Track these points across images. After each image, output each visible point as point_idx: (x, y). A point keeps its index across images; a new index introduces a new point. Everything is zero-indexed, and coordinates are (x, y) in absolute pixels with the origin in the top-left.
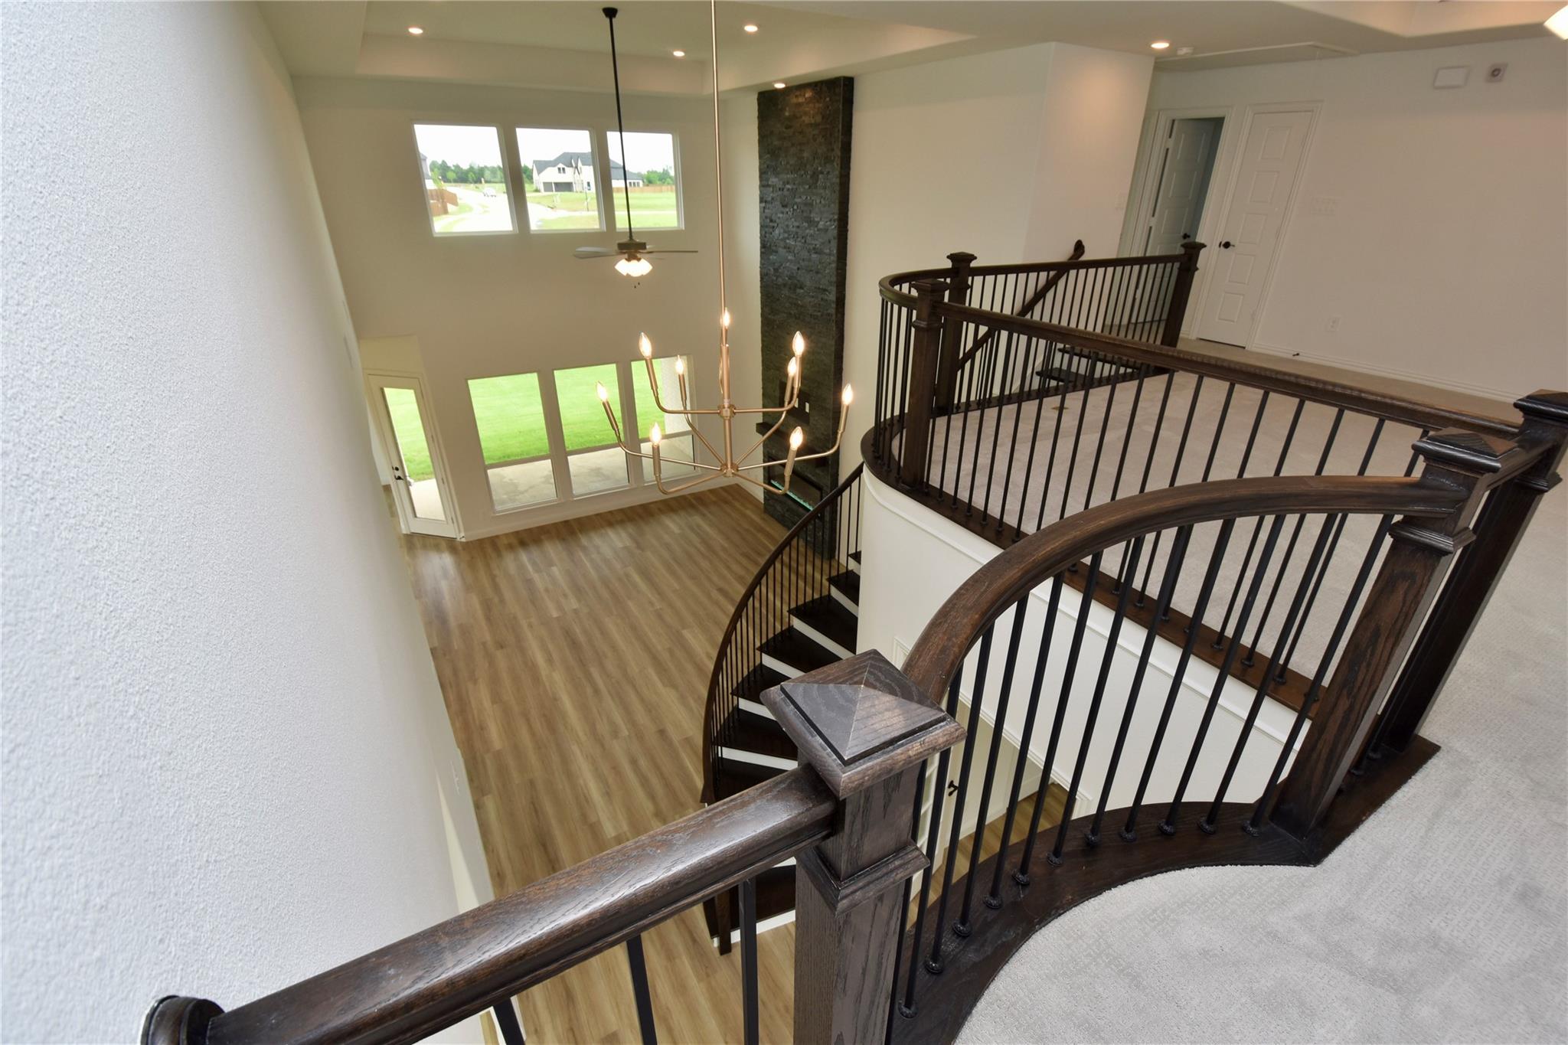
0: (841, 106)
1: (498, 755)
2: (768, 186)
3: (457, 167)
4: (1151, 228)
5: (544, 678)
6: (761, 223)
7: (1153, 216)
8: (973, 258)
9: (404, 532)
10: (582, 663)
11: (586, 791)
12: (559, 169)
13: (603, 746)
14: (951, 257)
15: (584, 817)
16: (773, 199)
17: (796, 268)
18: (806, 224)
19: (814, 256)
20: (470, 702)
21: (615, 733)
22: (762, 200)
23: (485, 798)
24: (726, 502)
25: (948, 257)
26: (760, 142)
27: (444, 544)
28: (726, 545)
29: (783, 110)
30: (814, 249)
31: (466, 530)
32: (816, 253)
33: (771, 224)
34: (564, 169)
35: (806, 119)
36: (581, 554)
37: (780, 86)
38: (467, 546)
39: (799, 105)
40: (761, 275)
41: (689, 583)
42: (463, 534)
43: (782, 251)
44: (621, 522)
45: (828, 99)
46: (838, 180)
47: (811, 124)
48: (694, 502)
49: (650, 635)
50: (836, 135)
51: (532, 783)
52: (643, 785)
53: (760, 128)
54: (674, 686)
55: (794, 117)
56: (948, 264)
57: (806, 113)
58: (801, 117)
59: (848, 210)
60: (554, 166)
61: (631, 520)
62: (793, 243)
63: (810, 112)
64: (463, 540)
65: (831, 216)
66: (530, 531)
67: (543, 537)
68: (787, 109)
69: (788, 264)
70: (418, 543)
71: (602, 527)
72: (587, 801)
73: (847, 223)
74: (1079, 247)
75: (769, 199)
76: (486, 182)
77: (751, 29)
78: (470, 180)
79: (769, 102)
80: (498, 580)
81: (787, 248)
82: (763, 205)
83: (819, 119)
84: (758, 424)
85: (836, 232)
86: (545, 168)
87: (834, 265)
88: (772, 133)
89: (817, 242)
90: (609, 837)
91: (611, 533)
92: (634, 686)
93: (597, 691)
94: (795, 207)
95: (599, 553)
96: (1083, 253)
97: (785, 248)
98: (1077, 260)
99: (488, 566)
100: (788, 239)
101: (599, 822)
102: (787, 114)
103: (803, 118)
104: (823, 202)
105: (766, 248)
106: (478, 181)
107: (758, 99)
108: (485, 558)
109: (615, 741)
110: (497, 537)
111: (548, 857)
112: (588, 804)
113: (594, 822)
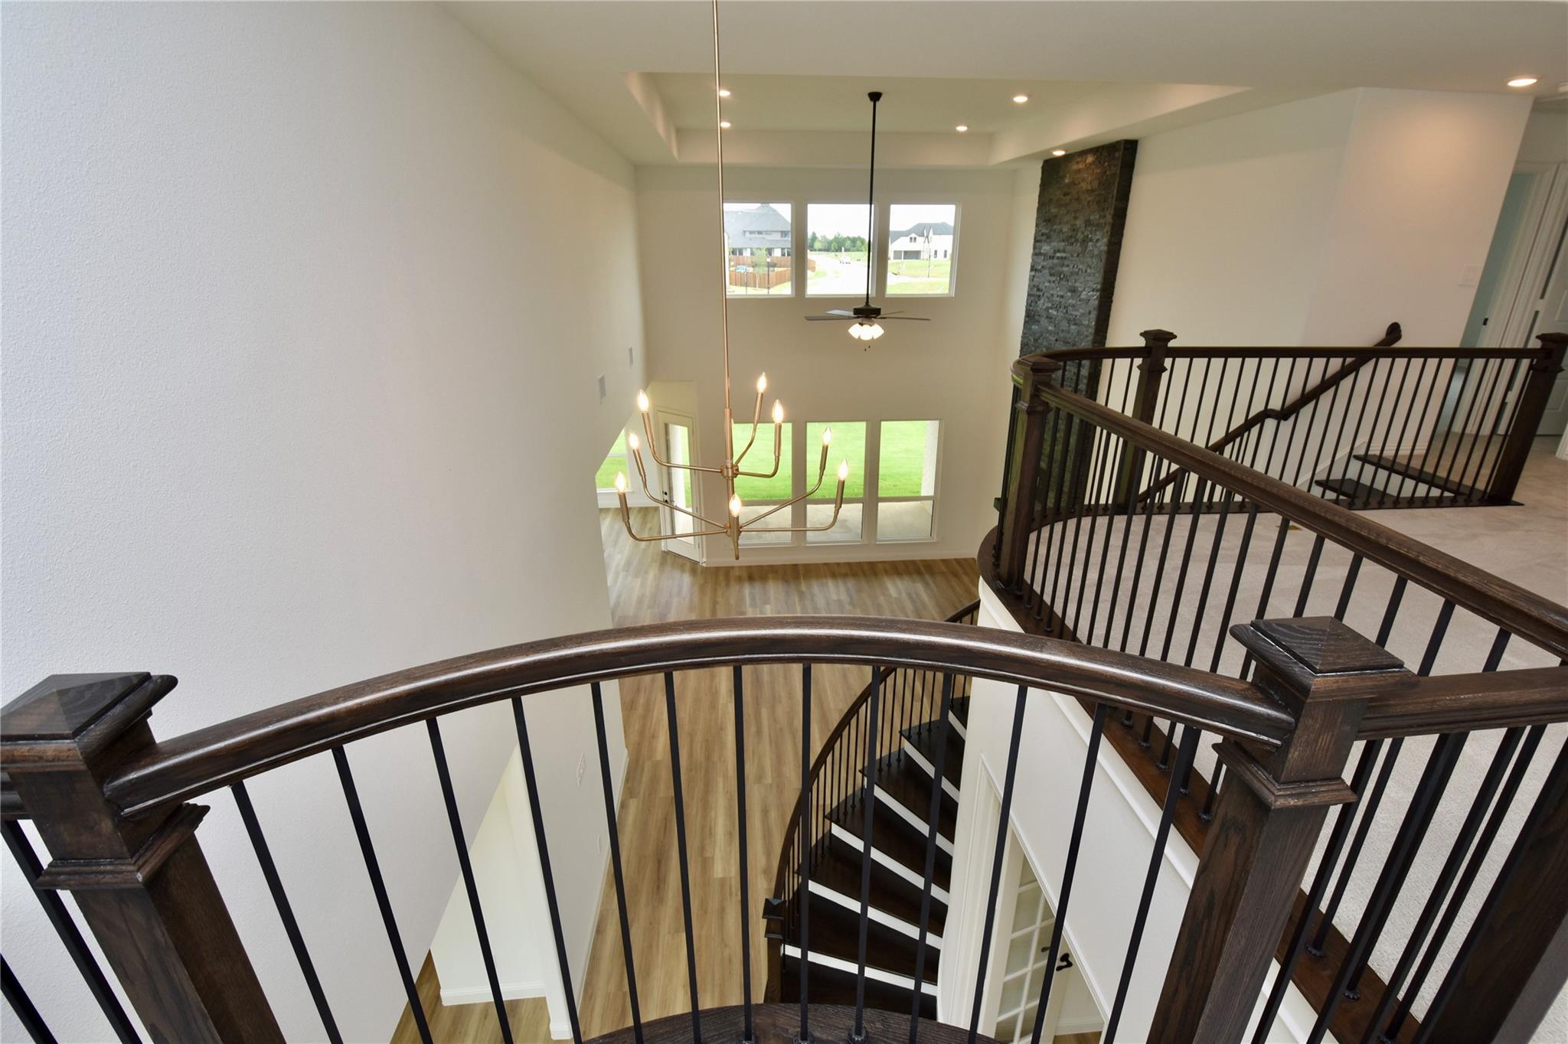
0: (1118, 172)
1: (656, 765)
2: (1041, 254)
3: (825, 237)
4: (1537, 313)
5: (720, 707)
6: (1028, 292)
7: (1542, 297)
8: (1172, 336)
9: (663, 549)
11: (713, 825)
12: (911, 238)
14: (1144, 334)
15: (703, 848)
16: (1043, 267)
17: (1054, 339)
18: (1069, 294)
19: (1073, 327)
20: (653, 709)
22: (1033, 269)
23: (631, 800)
24: (955, 575)
25: (1142, 334)
26: (1039, 209)
27: (688, 565)
29: (1064, 177)
30: (1074, 319)
31: (708, 557)
32: (1075, 324)
33: (1038, 293)
34: (915, 238)
35: (1084, 186)
36: (797, 599)
37: (1059, 153)
38: (706, 570)
39: (1079, 171)
40: (1021, 344)
42: (704, 560)
43: (1044, 321)
44: (845, 576)
45: (1106, 164)
46: (1105, 248)
47: (1088, 190)
48: (922, 569)
50: (1110, 200)
52: (764, 837)
53: (1040, 196)
55: (1073, 183)
56: (1141, 343)
57: (1084, 180)
58: (1079, 183)
59: (1115, 279)
60: (907, 236)
61: (855, 575)
62: (1055, 313)
63: (1086, 176)
64: (704, 565)
65: (1095, 286)
66: (760, 568)
67: (770, 576)
68: (1068, 176)
69: (1048, 335)
70: (669, 560)
71: (826, 577)
72: (711, 833)
73: (1112, 294)
74: (1394, 331)
75: (1039, 267)
76: (846, 250)
77: (1021, 99)
78: (833, 249)
79: (1052, 169)
80: (718, 606)
81: (1049, 317)
82: (1033, 273)
83: (1095, 184)
84: (996, 499)
85: (1097, 302)
86: (898, 238)
87: (1090, 338)
88: (1051, 200)
89: (1078, 313)
90: (715, 876)
91: (831, 584)
94: (1062, 276)
95: (812, 600)
96: (1398, 337)
97: (1047, 317)
98: (1390, 345)
99: (715, 590)
100: (1051, 308)
101: (713, 858)
102: (1067, 181)
103: (1082, 184)
104: (1089, 271)
105: (1031, 317)
106: (839, 250)
107: (1043, 168)
108: (716, 584)
109: (756, 786)
110: (732, 568)
111: (658, 875)
112: (710, 838)
113: (709, 858)
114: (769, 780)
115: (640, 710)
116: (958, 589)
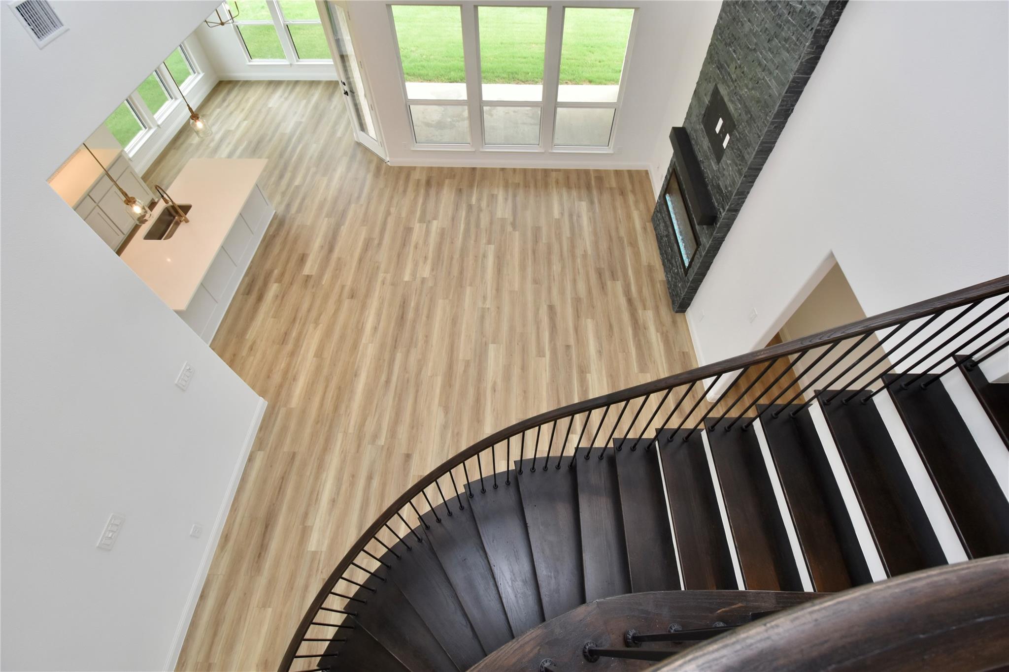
1: (289, 414)
9: (356, 140)
10: (395, 347)
11: (321, 490)
13: (359, 446)
15: (306, 515)
20: (302, 346)
21: (375, 437)
23: (259, 452)
24: (622, 193)
27: (375, 164)
28: (589, 252)
36: (465, 213)
38: (388, 170)
41: (529, 286)
42: (388, 159)
44: (517, 186)
48: (592, 181)
49: (463, 337)
51: (294, 455)
54: (446, 410)
61: (526, 185)
64: (389, 163)
66: (442, 170)
67: (447, 182)
70: (359, 155)
71: (498, 186)
72: (317, 499)
84: (674, 128)
90: (309, 549)
91: (501, 195)
92: (417, 391)
93: (388, 382)
95: (479, 216)
101: (312, 527)
108: (394, 189)
109: (370, 446)
110: (414, 168)
111: (263, 541)
112: (315, 504)
113: (309, 526)
114: (382, 441)
115: (289, 347)
116: (619, 211)
